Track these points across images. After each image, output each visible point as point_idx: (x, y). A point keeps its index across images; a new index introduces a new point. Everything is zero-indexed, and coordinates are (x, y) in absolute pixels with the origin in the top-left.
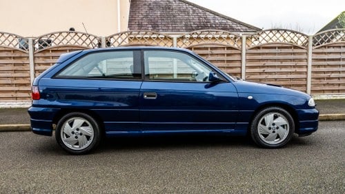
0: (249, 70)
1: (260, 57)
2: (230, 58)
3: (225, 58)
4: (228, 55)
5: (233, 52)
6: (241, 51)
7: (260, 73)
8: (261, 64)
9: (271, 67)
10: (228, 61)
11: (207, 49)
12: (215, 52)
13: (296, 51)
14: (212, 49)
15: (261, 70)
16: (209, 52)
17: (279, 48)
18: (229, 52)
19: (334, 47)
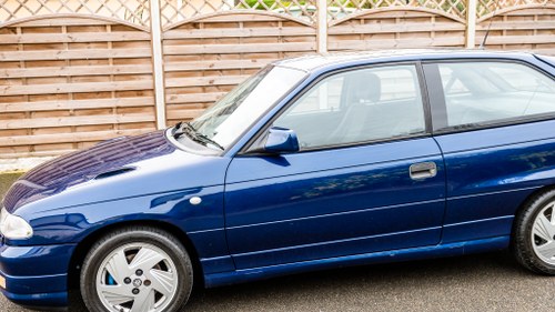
0: (173, 82)
1: (200, 48)
2: (121, 52)
3: (109, 52)
4: (116, 44)
5: (129, 35)
6: (150, 33)
7: (204, 88)
8: (204, 64)
9: (230, 71)
10: (117, 60)
11: (57, 28)
12: (79, 36)
13: (288, 31)
14: (69, 28)
15: (205, 80)
16: (63, 36)
17: (246, 24)
18: (119, 36)
19: (379, 20)
